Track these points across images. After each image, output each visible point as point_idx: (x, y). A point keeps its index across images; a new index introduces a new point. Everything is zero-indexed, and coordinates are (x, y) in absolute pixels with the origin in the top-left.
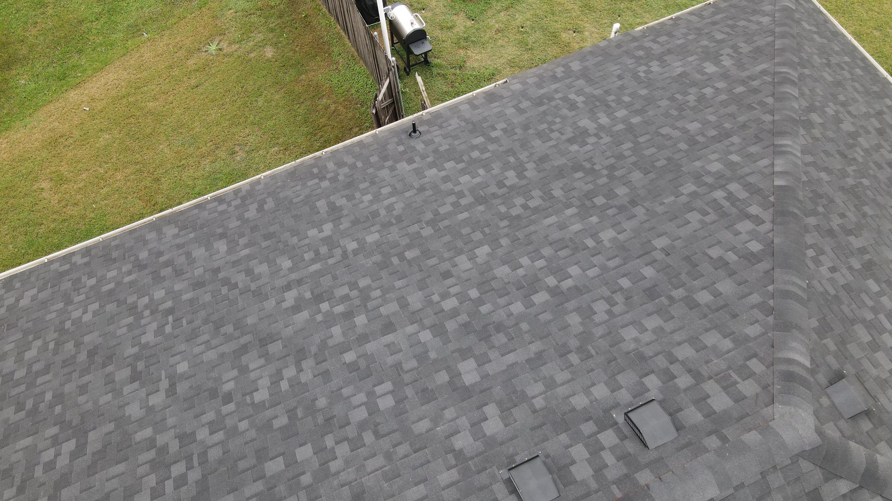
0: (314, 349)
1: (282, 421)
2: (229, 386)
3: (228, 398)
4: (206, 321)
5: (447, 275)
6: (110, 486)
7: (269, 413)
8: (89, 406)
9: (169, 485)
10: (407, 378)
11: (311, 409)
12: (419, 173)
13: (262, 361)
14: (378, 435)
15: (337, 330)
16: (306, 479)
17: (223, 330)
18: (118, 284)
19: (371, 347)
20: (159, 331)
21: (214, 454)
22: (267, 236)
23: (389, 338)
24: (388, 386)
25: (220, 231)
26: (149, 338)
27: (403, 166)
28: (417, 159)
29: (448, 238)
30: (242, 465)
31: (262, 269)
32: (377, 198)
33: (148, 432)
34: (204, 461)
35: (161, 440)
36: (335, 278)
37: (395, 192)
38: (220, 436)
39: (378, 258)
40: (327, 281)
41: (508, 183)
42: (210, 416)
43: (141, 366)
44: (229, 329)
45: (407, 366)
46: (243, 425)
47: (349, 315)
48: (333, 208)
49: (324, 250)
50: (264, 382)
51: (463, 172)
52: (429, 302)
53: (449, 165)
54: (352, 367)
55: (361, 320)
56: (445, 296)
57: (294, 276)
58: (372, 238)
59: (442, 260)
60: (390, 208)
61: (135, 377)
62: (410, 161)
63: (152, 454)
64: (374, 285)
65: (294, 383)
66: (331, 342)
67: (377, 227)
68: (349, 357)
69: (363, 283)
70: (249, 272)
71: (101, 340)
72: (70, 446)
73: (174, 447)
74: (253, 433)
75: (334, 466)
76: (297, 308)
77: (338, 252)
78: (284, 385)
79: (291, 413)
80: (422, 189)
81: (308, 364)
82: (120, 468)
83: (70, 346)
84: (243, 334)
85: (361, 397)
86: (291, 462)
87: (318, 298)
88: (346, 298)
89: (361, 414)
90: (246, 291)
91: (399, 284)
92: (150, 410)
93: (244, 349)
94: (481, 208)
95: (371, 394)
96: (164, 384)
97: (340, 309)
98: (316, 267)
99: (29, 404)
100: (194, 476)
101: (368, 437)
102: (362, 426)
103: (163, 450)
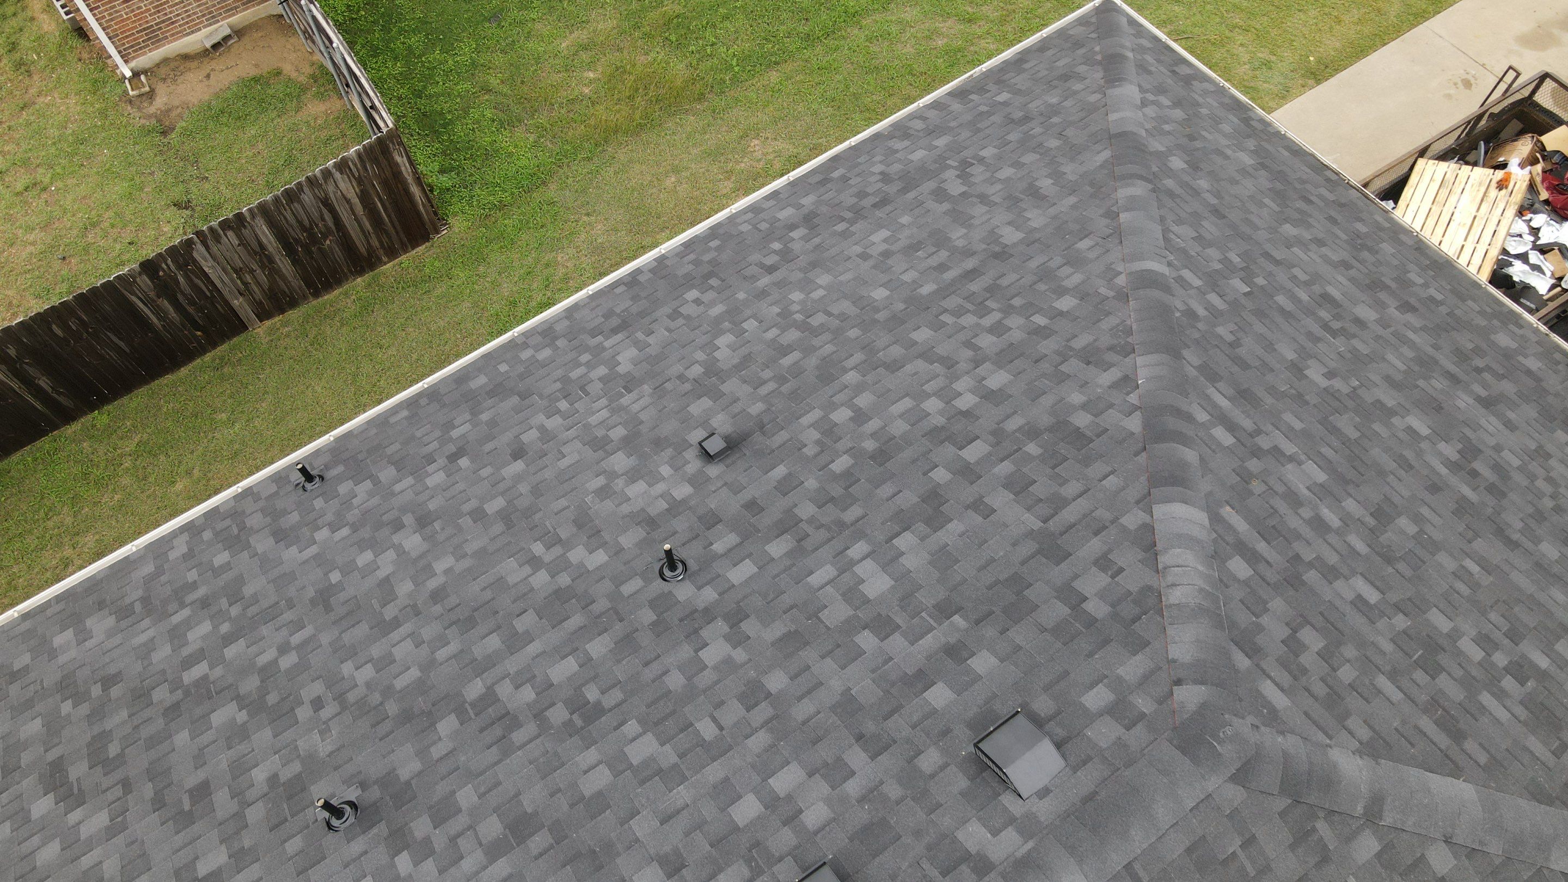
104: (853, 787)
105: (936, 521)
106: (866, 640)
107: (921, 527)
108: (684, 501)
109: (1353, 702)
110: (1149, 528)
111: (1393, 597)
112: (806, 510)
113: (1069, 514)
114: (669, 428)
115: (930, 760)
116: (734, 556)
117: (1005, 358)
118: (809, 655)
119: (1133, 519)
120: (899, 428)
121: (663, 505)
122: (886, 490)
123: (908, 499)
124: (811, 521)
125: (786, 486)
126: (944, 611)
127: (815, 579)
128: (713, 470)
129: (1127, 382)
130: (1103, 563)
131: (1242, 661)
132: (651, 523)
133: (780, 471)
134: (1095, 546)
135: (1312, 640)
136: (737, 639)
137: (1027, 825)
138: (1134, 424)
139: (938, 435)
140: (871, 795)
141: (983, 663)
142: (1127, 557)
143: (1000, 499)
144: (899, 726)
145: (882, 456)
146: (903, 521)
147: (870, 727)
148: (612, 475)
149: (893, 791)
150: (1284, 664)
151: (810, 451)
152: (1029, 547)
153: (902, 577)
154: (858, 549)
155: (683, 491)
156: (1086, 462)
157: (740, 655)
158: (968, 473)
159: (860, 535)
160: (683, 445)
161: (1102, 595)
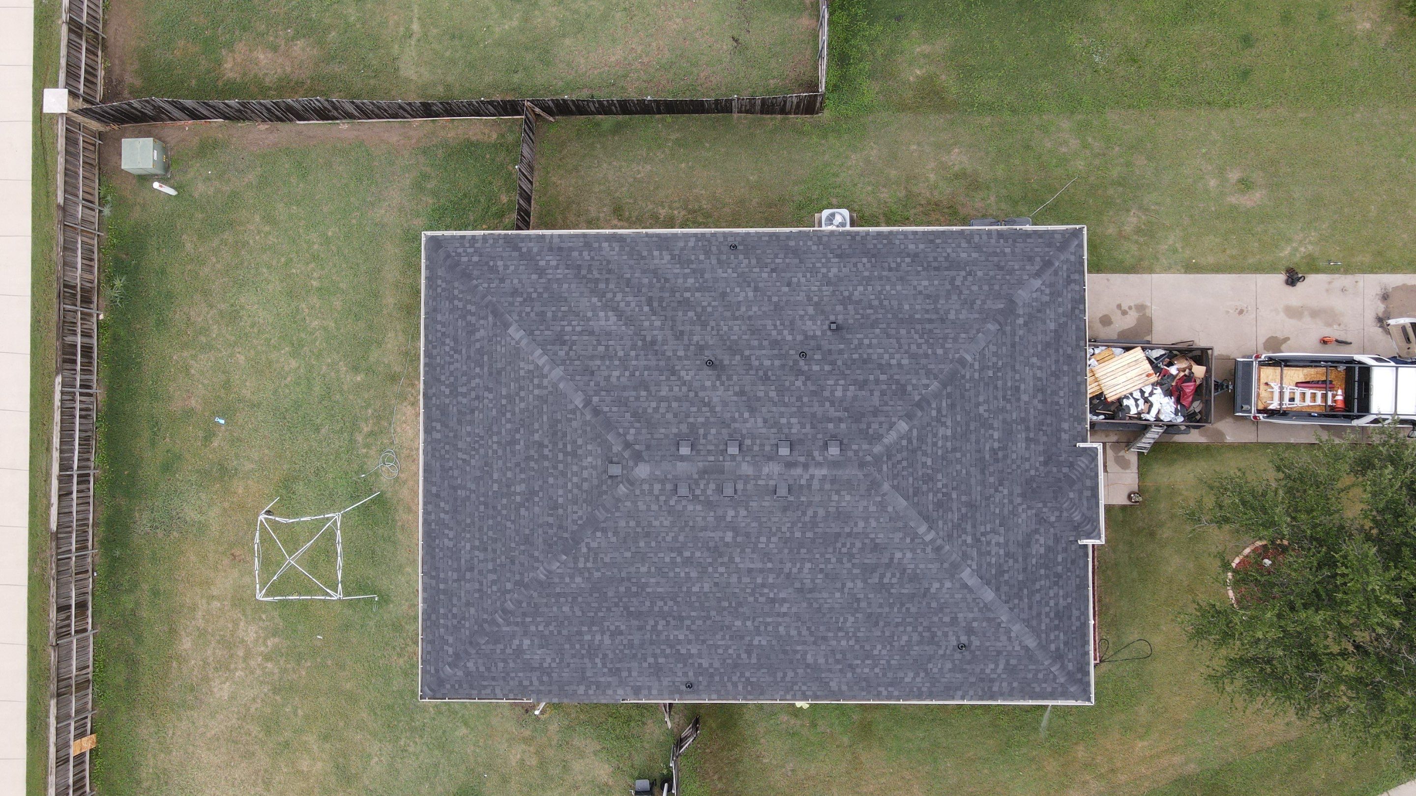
0: (782, 576)
1: (803, 551)
2: (820, 576)
3: (821, 570)
4: (824, 614)
5: (716, 584)
6: (870, 556)
7: (807, 556)
8: (879, 596)
9: (848, 546)
10: (752, 545)
11: (791, 550)
12: (700, 656)
13: (805, 581)
14: (770, 528)
15: (771, 580)
16: (800, 525)
17: (817, 606)
18: (863, 662)
19: (759, 565)
20: (846, 620)
21: (830, 550)
22: (785, 652)
23: (752, 566)
24: (760, 546)
25: (809, 671)
26: (851, 619)
27: (705, 664)
28: (696, 665)
29: (707, 604)
30: (821, 541)
31: (793, 632)
32: (727, 647)
33: (855, 571)
34: (835, 548)
35: (849, 565)
36: (762, 609)
37: (717, 647)
38: (827, 556)
39: (740, 610)
40: (767, 609)
41: (664, 622)
42: (830, 566)
43: (855, 605)
44: (815, 605)
45: (750, 550)
46: (817, 556)
47: (763, 585)
48: (749, 653)
49: (762, 628)
50: (806, 571)
51: (679, 642)
52: (729, 574)
53: (683, 651)
54: (770, 560)
55: (759, 581)
56: (722, 574)
57: (780, 620)
58: (738, 623)
59: (714, 593)
60: (723, 638)
61: (858, 600)
62: (700, 665)
63: (854, 561)
64: (747, 595)
65: (794, 564)
66: (775, 576)
67: (734, 629)
68: (770, 565)
69: (751, 599)
70: (799, 634)
71: (873, 629)
72: (886, 580)
73: (845, 560)
74: (815, 551)
75: (789, 525)
76: (784, 600)
77: (756, 624)
78: (798, 565)
79: (798, 553)
80: (704, 642)
81: (786, 570)
82: (866, 561)
83: (887, 634)
84: (809, 599)
85: (771, 546)
86: (804, 533)
87: (773, 601)
88: (761, 595)
89: (773, 539)
90: (804, 623)
91: (737, 590)
92: (853, 581)
93: (811, 591)
94: (684, 614)
95: (767, 545)
96: (846, 590)
97: (766, 591)
98: (769, 620)
99: (904, 610)
100: (839, 545)
101: (774, 530)
102: (775, 535)
103: (849, 561)
104: (804, 431)
105: (861, 388)
106: (827, 404)
107: (857, 387)
108: (817, 336)
109: (900, 478)
110: (895, 423)
111: (934, 466)
112: (839, 363)
113: (885, 408)
114: (828, 308)
115: (820, 436)
116: (818, 362)
117: (913, 356)
118: (815, 399)
119: (894, 419)
120: (875, 357)
121: (811, 333)
122: (858, 372)
123: (861, 378)
124: (839, 366)
125: (841, 352)
126: (846, 410)
127: (829, 382)
128: (829, 333)
129: (927, 386)
130: (881, 423)
131: (885, 459)
132: (806, 337)
133: (842, 346)
134: (883, 419)
135: (905, 463)
136: (804, 384)
137: (825, 458)
138: (917, 398)
139: (880, 367)
140: (805, 434)
141: (843, 426)
142: (885, 426)
143: (877, 394)
144: (819, 426)
145: (865, 362)
146: (855, 382)
147: (814, 422)
148: (806, 314)
149: (810, 437)
150: (893, 464)
151: (852, 346)
152: (871, 409)
153: (845, 396)
154: (842, 382)
155: (819, 333)
156: (900, 399)
157: (802, 388)
158: (877, 382)
159: (845, 379)
160: (827, 318)
161: (875, 429)
